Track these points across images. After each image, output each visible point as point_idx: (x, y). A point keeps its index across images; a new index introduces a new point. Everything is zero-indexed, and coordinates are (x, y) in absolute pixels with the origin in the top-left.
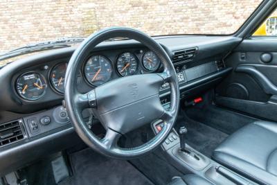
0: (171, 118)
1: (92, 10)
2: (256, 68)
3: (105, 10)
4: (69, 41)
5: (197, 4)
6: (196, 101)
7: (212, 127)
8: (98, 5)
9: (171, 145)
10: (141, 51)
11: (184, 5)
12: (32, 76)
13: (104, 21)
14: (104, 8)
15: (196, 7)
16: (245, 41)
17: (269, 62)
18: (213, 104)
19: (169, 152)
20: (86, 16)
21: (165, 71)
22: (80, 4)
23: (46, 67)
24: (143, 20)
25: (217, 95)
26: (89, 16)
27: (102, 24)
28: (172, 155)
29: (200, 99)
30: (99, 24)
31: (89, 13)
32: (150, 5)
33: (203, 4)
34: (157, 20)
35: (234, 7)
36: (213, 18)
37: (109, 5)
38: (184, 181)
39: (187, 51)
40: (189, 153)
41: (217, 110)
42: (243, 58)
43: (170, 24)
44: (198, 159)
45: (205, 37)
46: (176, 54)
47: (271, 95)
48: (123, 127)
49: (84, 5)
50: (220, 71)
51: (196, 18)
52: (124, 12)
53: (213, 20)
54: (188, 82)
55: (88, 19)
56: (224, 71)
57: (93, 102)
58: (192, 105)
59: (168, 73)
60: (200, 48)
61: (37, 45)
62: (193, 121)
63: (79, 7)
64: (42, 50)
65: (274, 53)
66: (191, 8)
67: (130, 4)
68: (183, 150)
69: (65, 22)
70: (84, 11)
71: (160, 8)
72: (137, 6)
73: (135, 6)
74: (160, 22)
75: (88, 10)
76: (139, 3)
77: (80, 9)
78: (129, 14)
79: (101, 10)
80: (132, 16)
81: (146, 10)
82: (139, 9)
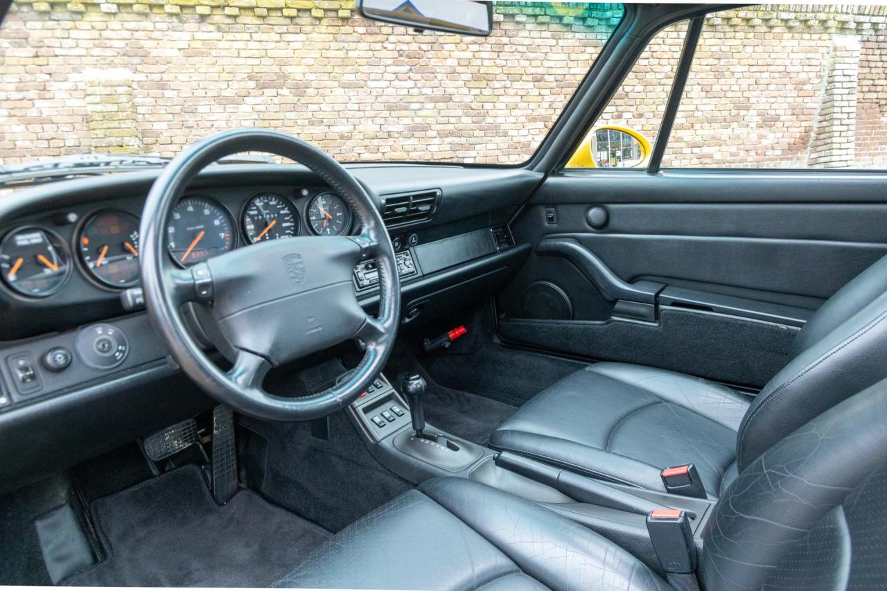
0: (381, 334)
1: (120, 90)
2: (580, 241)
3: (168, 93)
4: (108, 164)
5: (450, 91)
6: (451, 335)
7: (496, 399)
8: (141, 77)
9: (390, 428)
10: (305, 192)
11: (415, 91)
12: (36, 238)
13: (164, 125)
14: (162, 86)
15: (448, 99)
16: (551, 180)
17: (603, 227)
18: (496, 340)
19: (386, 444)
20: (99, 108)
21: (364, 231)
22: (75, 70)
23: (72, 217)
25: (502, 316)
26: (110, 107)
27: (157, 134)
28: (393, 450)
29: (462, 330)
30: (144, 133)
31: (109, 98)
32: (314, 84)
33: (466, 91)
34: (336, 129)
35: (546, 105)
36: (495, 130)
37: (181, 77)
38: (424, 492)
39: (415, 197)
40: (433, 438)
41: (505, 355)
42: (551, 220)
43: (376, 142)
44: (456, 449)
45: (462, 170)
46: (388, 201)
47: (616, 301)
48: (276, 347)
49: (91, 74)
50: (502, 251)
51: (450, 127)
52: (230, 101)
53: (497, 134)
54: (424, 276)
55: (107, 116)
56: (511, 252)
57: (204, 286)
58: (442, 348)
59: (372, 235)
60: (445, 192)
61: (26, 170)
62: (447, 390)
63: (74, 77)
64: (38, 181)
65: (612, 207)
66: (435, 100)
67: (250, 78)
68: (420, 434)
69: (18, 125)
70: (90, 90)
71: (345, 97)
72: (274, 87)
73: (266, 85)
74: (346, 135)
75: (108, 91)
76: (278, 79)
77: (78, 83)
78: (248, 108)
79: (152, 91)
80: (259, 115)
81: (303, 100)
82: (280, 95)
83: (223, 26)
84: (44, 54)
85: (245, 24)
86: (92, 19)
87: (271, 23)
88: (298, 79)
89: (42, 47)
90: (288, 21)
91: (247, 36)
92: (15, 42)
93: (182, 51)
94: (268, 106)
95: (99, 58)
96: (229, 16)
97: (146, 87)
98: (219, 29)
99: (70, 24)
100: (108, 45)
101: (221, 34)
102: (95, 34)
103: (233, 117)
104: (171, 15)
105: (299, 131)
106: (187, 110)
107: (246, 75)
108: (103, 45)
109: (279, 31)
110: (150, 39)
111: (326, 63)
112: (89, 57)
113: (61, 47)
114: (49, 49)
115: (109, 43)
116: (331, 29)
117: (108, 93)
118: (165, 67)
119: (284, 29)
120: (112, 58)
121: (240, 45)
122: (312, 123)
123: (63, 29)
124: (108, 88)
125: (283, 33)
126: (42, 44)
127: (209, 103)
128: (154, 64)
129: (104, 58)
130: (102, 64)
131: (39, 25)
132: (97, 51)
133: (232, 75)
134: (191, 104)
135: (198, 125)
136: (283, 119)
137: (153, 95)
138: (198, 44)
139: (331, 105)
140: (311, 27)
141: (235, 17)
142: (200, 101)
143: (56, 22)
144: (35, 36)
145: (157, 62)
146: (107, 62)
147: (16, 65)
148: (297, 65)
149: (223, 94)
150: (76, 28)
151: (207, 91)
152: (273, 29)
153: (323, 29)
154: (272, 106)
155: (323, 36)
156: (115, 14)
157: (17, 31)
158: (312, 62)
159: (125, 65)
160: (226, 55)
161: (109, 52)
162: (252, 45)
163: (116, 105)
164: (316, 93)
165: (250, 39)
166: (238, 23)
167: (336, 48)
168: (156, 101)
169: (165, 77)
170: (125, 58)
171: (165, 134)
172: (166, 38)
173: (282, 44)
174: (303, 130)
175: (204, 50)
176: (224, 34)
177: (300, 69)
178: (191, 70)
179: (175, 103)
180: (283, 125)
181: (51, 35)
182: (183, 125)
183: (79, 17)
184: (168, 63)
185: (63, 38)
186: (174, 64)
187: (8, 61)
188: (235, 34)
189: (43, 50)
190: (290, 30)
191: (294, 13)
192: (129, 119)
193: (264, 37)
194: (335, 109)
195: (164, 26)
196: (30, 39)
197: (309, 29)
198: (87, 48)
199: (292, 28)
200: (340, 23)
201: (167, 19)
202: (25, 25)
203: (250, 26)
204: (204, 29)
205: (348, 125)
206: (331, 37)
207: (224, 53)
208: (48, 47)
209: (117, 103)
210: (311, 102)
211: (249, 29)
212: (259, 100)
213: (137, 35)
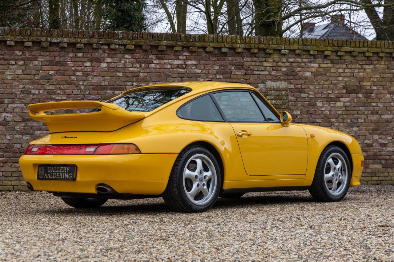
1: (283, 93)
3: (303, 95)
8: (292, 86)
14: (301, 91)
22: (262, 82)
24: (364, 117)
26: (279, 102)
31: (278, 97)
32: (375, 92)
34: (384, 117)
37: (311, 87)
49: (270, 84)
52: (333, 100)
63: (262, 86)
67: (344, 88)
69: (230, 110)
70: (269, 92)
71: (391, 99)
72: (355, 93)
73: (351, 92)
74: (389, 120)
75: (277, 93)
76: (357, 89)
77: (262, 89)
78: (341, 104)
79: (296, 94)
80: (346, 108)
81: (369, 100)
82: (358, 97)
83: (334, 61)
84: (250, 74)
85: (344, 60)
86: (274, 57)
87: (357, 59)
88: (368, 89)
89: (248, 70)
90: (366, 58)
91: (345, 66)
92: (237, 67)
93: (313, 73)
94: (351, 103)
95: (274, 76)
96: (338, 56)
97: (293, 92)
98: (332, 62)
99: (264, 59)
100: (279, 70)
101: (333, 65)
102: (274, 64)
103: (333, 109)
104: (311, 55)
105: (366, 117)
106: (311, 104)
107: (342, 86)
108: (277, 70)
109: (361, 64)
110: (299, 67)
111: (382, 80)
112: (270, 76)
113: (258, 70)
114: (252, 71)
115: (280, 69)
116: (387, 63)
117: (278, 94)
118: (304, 81)
119: (364, 62)
120: (279, 76)
121: (341, 70)
122: (372, 113)
123: (260, 61)
124: (278, 92)
125: (363, 65)
126: (249, 69)
127: (322, 101)
128: (298, 80)
129: (276, 76)
130: (275, 79)
131: (249, 59)
132: (273, 73)
133: (335, 86)
134: (313, 101)
135: (315, 112)
136: (357, 111)
137: (296, 96)
138: (321, 70)
139: (383, 103)
140: (377, 62)
141: (341, 56)
142: (318, 99)
143: (257, 58)
144: (247, 64)
145: (301, 79)
146: (277, 78)
147: (235, 79)
148: (368, 81)
149: (330, 96)
150: (266, 61)
151: (322, 94)
152: (358, 62)
153: (383, 63)
154: (354, 103)
155: (382, 66)
156: (285, 55)
157: (239, 62)
158: (376, 80)
159: (285, 80)
160: (334, 75)
161: (279, 74)
162: (347, 71)
163: (281, 101)
164: (376, 96)
165: (346, 67)
166: (342, 59)
167: (388, 72)
168: (297, 99)
169: (303, 87)
170: (286, 76)
171: (299, 117)
172: (307, 66)
173: (362, 70)
174: (367, 117)
175: (324, 73)
176: (335, 65)
177: (369, 84)
178: (316, 83)
179: (306, 100)
180: (358, 114)
181: (254, 64)
182: (308, 112)
183: (268, 56)
184: (305, 79)
185: (258, 66)
186: (308, 80)
187: (232, 76)
188: (339, 65)
189: (249, 71)
190: (367, 63)
191: (371, 54)
192: (287, 108)
193: (353, 66)
194: (386, 106)
195: (306, 60)
196: (244, 66)
197: (376, 62)
198: (269, 71)
199: (367, 62)
200: (392, 59)
201: (309, 57)
202: (243, 59)
203: (347, 61)
204: (325, 62)
205: (391, 115)
206: (386, 67)
207: (333, 74)
208: (251, 70)
209: (282, 100)
210: (373, 101)
211: (346, 62)
212: (348, 99)
213: (294, 65)
